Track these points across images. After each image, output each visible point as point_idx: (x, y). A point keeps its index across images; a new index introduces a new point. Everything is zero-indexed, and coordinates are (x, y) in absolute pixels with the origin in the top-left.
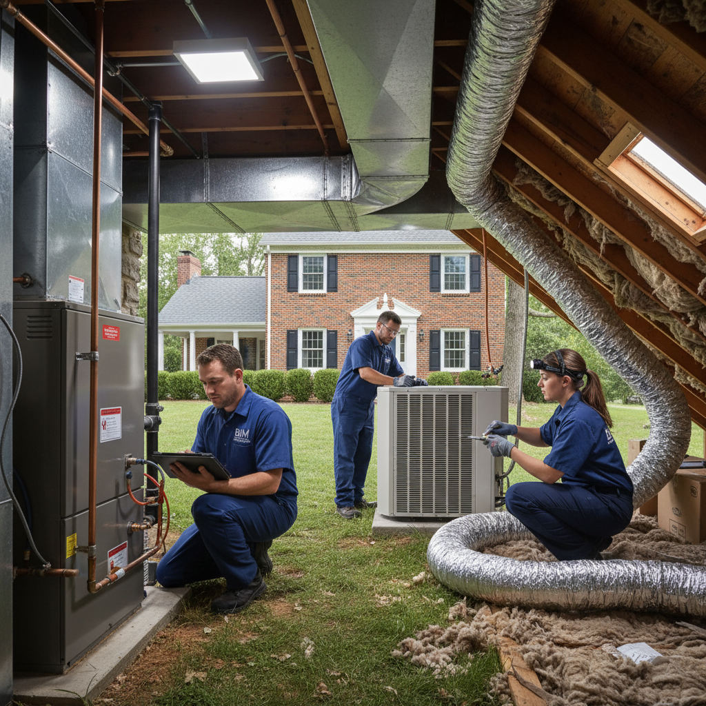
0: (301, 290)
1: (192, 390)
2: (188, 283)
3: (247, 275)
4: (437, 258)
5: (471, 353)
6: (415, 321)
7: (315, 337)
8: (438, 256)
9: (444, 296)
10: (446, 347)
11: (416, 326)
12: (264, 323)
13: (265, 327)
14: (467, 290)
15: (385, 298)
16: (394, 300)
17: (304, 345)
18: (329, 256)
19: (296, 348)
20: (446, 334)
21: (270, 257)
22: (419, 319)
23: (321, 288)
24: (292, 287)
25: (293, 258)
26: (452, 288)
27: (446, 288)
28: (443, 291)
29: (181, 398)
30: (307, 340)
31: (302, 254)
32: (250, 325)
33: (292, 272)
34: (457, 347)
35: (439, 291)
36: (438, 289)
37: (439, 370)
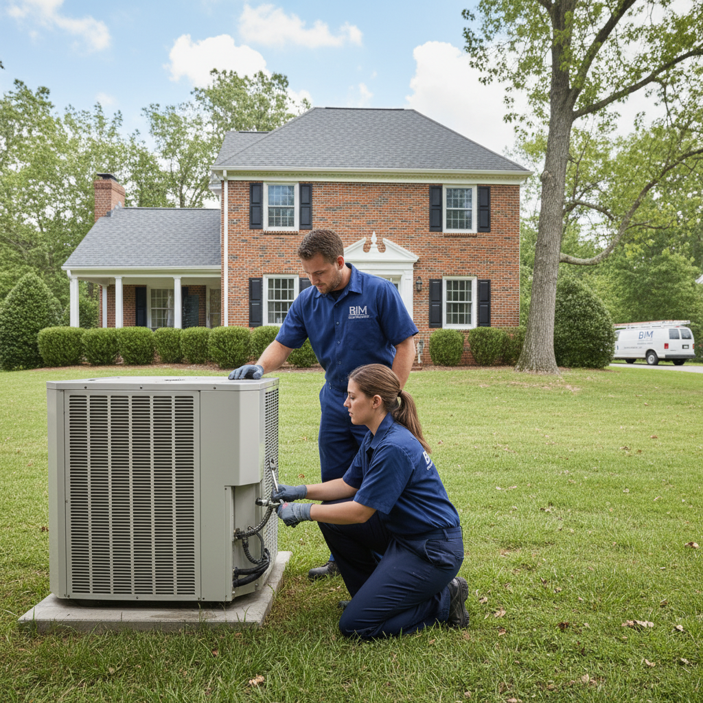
0: (266, 227)
1: (116, 352)
2: (109, 215)
3: (178, 207)
4: (438, 191)
5: (479, 305)
6: (411, 267)
7: (284, 286)
8: (439, 187)
9: (447, 236)
10: (449, 299)
11: (412, 272)
12: (219, 267)
13: (221, 272)
14: (474, 230)
15: (374, 238)
16: (386, 241)
17: (270, 297)
18: (303, 186)
19: (260, 299)
20: (449, 282)
21: (226, 185)
22: (415, 264)
23: (292, 224)
24: (255, 223)
25: (255, 188)
26: (455, 227)
27: (449, 226)
28: (445, 231)
29: (102, 364)
30: (274, 289)
31: (266, 181)
32: (199, 269)
33: (256, 205)
34: (462, 299)
35: (441, 231)
36: (439, 228)
37: (441, 326)
